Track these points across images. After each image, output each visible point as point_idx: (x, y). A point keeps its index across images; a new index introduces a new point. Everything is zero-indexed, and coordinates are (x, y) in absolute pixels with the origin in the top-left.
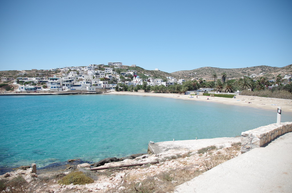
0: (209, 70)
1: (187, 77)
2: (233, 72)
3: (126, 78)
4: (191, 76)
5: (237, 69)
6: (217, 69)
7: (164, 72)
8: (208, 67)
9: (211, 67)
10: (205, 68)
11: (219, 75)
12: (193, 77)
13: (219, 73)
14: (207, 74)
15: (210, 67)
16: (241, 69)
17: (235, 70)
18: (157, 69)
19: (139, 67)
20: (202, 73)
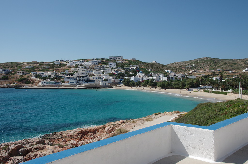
0: (208, 62)
1: (185, 70)
2: (234, 63)
3: (131, 73)
4: (189, 69)
5: (239, 59)
6: (217, 60)
7: (162, 65)
8: (207, 58)
9: (211, 58)
10: (204, 59)
11: (219, 66)
12: (191, 69)
13: (219, 65)
14: (206, 65)
15: (209, 58)
16: (244, 59)
17: (237, 60)
18: (154, 62)
19: (139, 61)
20: (201, 65)
